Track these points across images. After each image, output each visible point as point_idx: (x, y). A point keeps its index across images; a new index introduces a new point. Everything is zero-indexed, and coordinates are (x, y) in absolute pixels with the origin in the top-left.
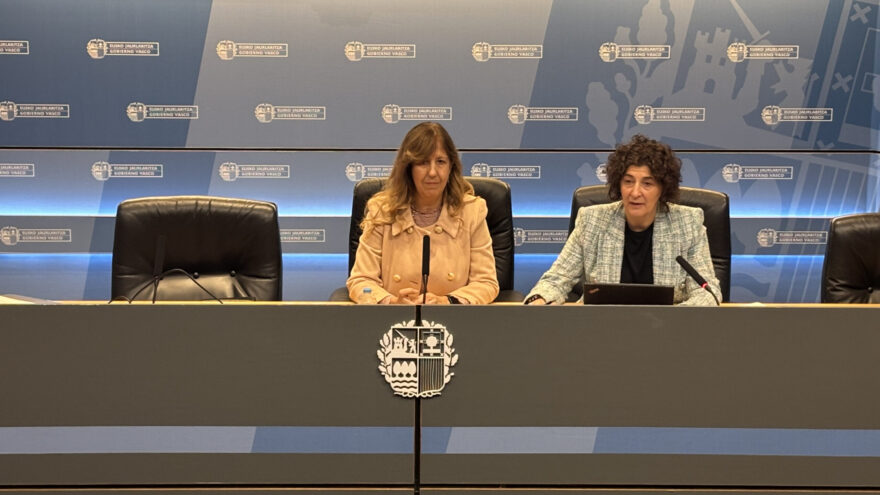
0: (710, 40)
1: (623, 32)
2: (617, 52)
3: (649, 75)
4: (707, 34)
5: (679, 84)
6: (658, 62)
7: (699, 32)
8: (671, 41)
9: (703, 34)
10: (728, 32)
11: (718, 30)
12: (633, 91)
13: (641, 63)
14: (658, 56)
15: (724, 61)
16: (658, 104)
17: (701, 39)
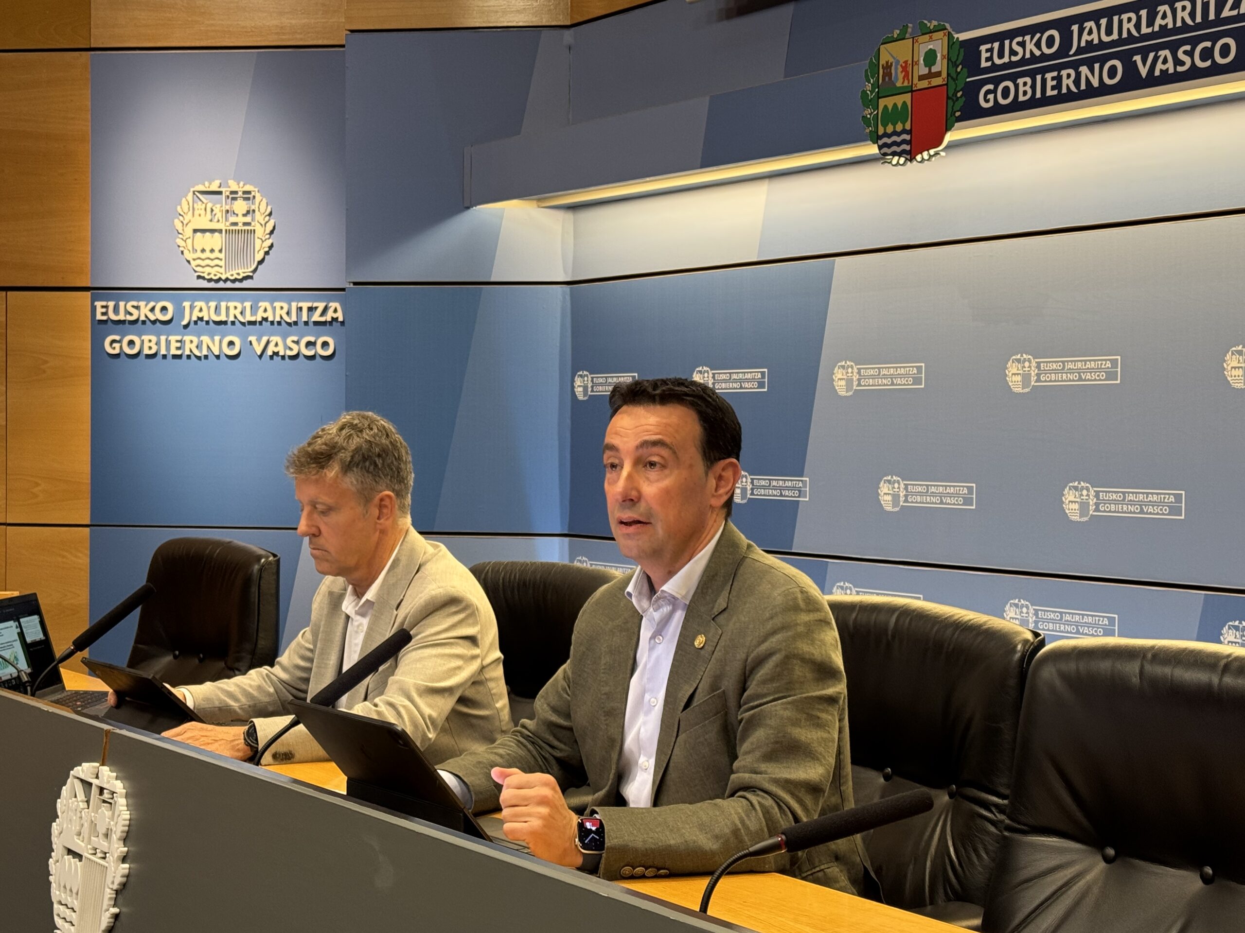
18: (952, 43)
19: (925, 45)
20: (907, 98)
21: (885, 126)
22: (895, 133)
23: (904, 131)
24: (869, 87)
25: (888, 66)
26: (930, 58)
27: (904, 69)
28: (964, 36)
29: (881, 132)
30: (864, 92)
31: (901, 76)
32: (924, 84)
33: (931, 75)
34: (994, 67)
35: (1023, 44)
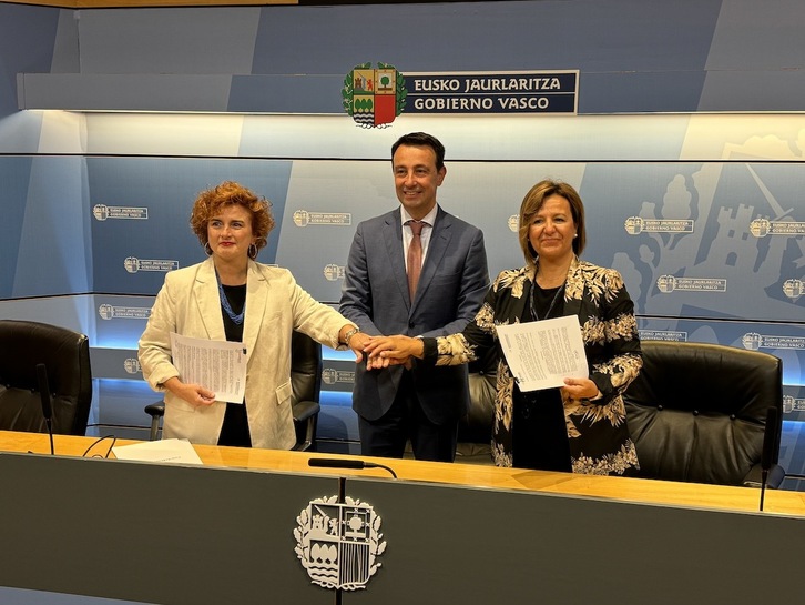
0: (734, 216)
1: (648, 207)
2: (642, 226)
3: (672, 247)
4: (731, 210)
5: (701, 257)
6: (679, 236)
7: (722, 208)
8: (694, 216)
9: (726, 209)
10: (752, 208)
11: (742, 206)
12: (656, 261)
13: (665, 236)
14: (682, 230)
15: (746, 236)
16: (680, 274)
17: (724, 215)
18: (397, 76)
19: (381, 74)
20: (372, 97)
21: (358, 108)
22: (364, 113)
23: (370, 113)
24: (347, 90)
25: (359, 81)
26: (385, 81)
27: (369, 83)
28: (404, 74)
29: (355, 111)
30: (344, 90)
31: (367, 87)
32: (382, 92)
33: (385, 89)
34: (423, 91)
35: (439, 83)
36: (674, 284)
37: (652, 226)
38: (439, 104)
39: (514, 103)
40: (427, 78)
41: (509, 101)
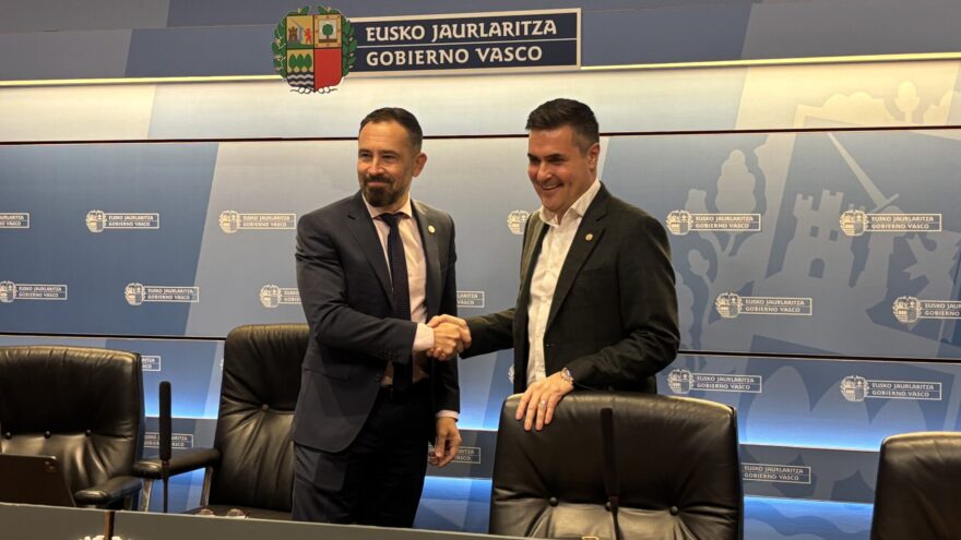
0: (815, 206)
1: (697, 195)
2: (690, 222)
3: (733, 253)
4: (811, 198)
5: (774, 267)
6: (745, 235)
7: (799, 196)
8: (761, 207)
9: (805, 198)
10: (840, 195)
11: (826, 193)
12: (712, 273)
13: (723, 237)
14: (745, 228)
15: (835, 234)
16: (746, 291)
17: (802, 205)
18: (344, 23)
19: (322, 22)
20: (311, 52)
21: (293, 67)
22: (300, 73)
23: (308, 72)
24: (278, 41)
25: (293, 31)
26: (327, 30)
27: (307, 33)
28: (353, 20)
29: (289, 70)
30: (274, 44)
31: (304, 38)
32: (324, 45)
33: (328, 40)
34: (377, 42)
35: (398, 31)
36: (740, 305)
37: (703, 222)
38: (398, 58)
39: (497, 54)
40: (382, 25)
41: (490, 53)
